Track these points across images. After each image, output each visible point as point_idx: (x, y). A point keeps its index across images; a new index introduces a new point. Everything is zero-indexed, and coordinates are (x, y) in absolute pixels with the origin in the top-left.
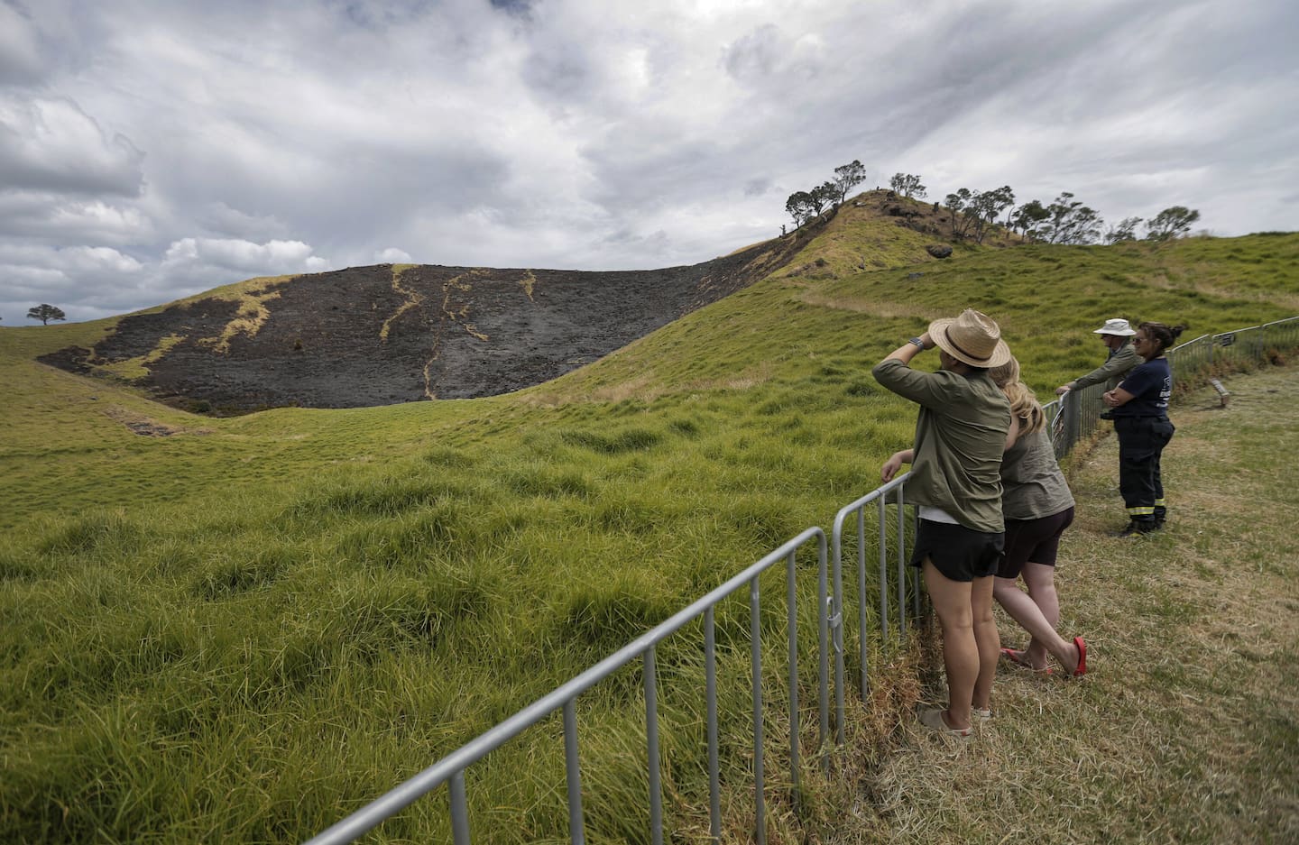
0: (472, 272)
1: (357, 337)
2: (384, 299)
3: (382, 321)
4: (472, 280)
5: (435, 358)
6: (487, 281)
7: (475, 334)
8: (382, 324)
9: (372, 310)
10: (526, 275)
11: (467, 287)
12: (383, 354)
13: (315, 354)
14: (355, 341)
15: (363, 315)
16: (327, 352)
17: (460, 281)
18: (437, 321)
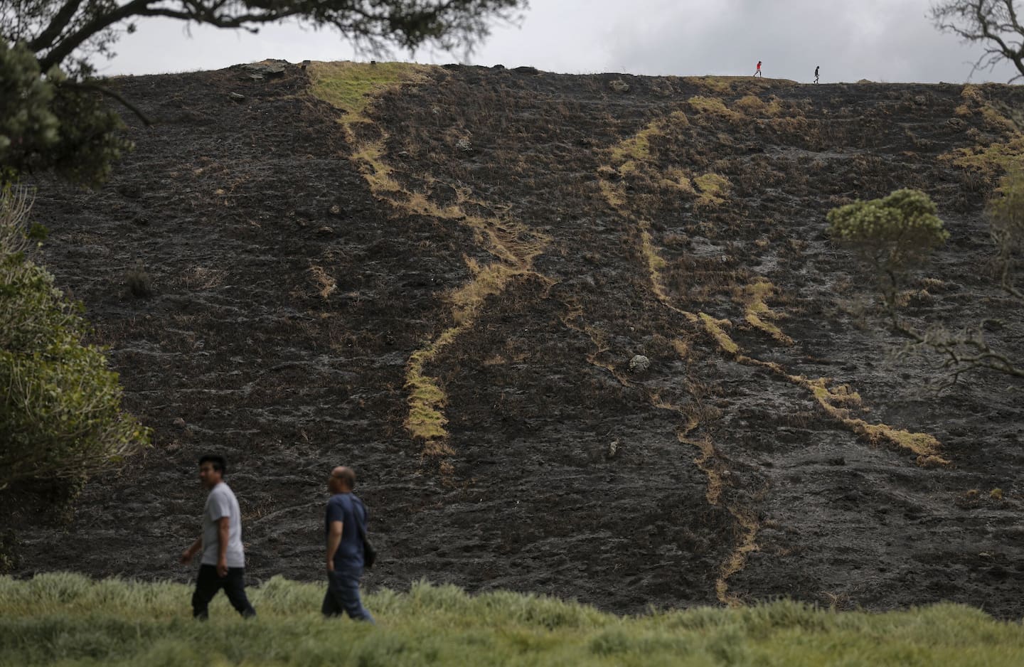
0: (697, 101)
1: (291, 436)
2: (359, 249)
3: (394, 359)
4: (720, 149)
5: (750, 547)
6: (793, 155)
7: (872, 429)
8: (397, 375)
9: (317, 304)
10: (975, 118)
11: (711, 185)
12: (460, 522)
13: (119, 522)
14: (289, 454)
15: (281, 328)
16: (171, 510)
17: (663, 153)
18: (663, 362)
